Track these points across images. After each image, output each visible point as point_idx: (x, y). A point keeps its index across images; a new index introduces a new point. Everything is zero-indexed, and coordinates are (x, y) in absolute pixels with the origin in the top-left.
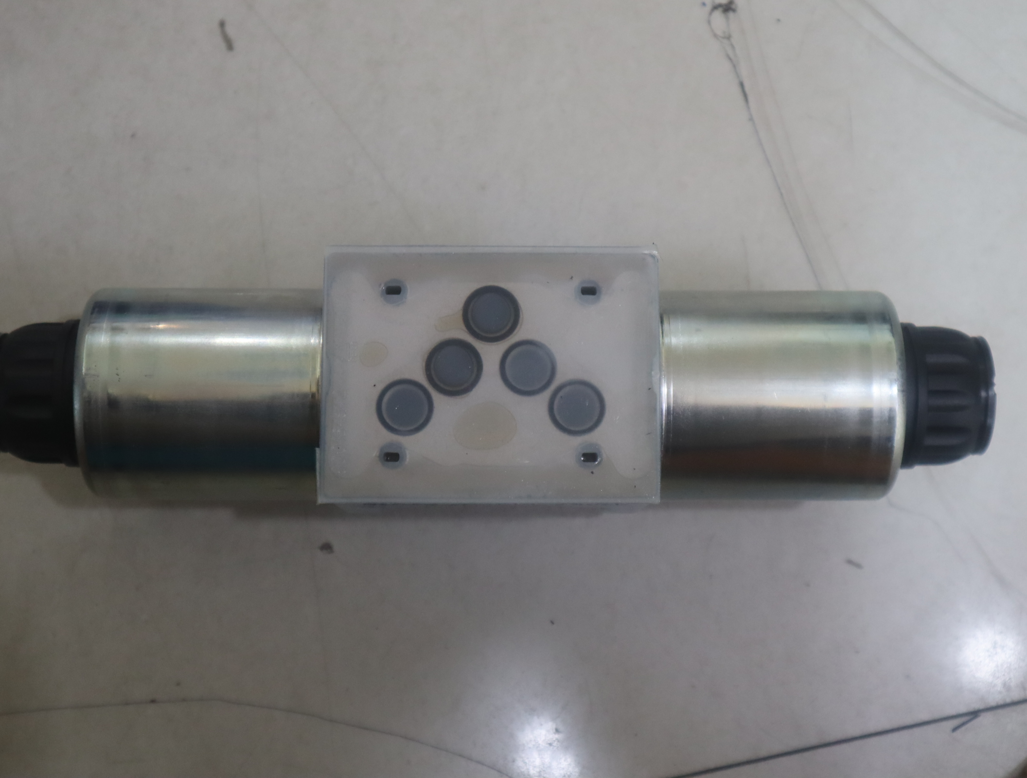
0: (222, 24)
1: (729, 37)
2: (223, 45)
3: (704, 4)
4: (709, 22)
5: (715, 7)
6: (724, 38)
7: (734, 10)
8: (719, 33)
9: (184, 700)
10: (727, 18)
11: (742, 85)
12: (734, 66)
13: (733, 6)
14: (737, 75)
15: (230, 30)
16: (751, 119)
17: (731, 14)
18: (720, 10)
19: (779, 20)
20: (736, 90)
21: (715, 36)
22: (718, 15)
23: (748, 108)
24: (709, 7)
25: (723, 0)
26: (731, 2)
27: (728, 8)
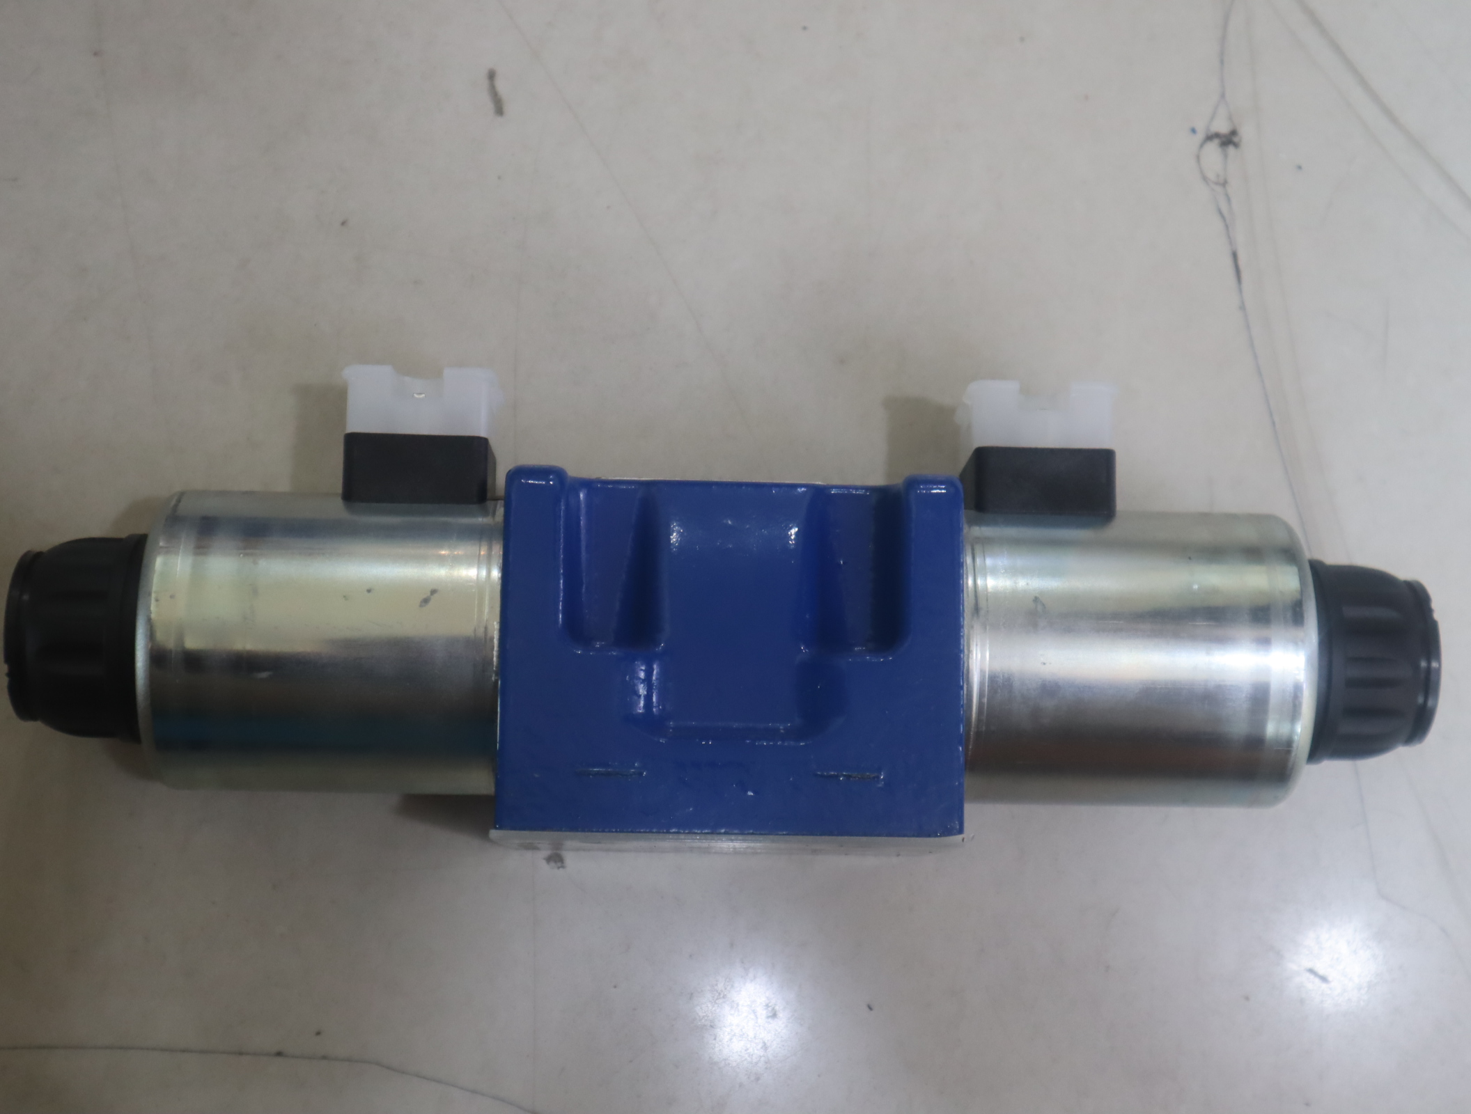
0: (492, 76)
1: (1224, 184)
2: (490, 106)
3: (1193, 131)
4: (1198, 158)
5: (1210, 138)
6: (1217, 183)
7: (1236, 145)
8: (1211, 175)
9: (324, 1058)
10: (1226, 156)
11: (1235, 256)
12: (1227, 227)
13: (1235, 139)
14: (1230, 240)
15: (501, 86)
16: (1242, 307)
17: (1231, 149)
18: (1216, 142)
19: (1300, 167)
20: (1229, 261)
21: (1205, 179)
22: (1213, 148)
23: (1240, 291)
24: (1200, 136)
25: (1222, 127)
26: (1234, 133)
27: (1228, 140)
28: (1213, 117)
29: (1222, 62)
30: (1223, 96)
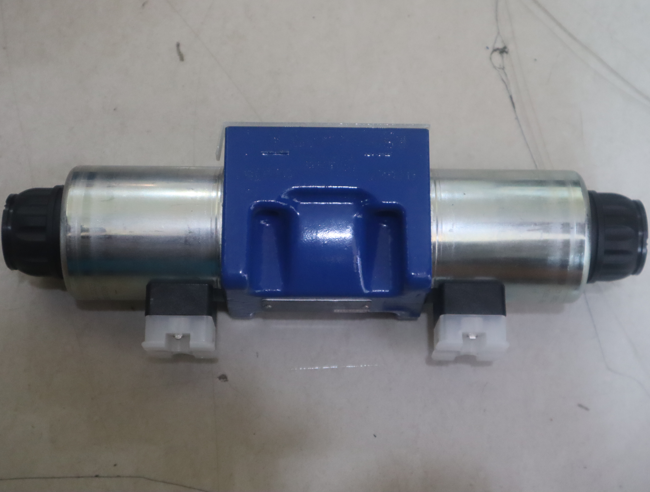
0: (178, 45)
1: (503, 68)
2: (178, 57)
3: (487, 48)
4: (491, 59)
5: (495, 50)
6: (500, 68)
7: (507, 53)
8: (497, 65)
9: (118, 476)
10: (503, 57)
11: (511, 98)
12: (506, 86)
13: (506, 50)
14: (508, 91)
15: (182, 49)
16: (517, 118)
17: (505, 55)
18: (498, 52)
19: (535, 60)
20: (508, 100)
21: (495, 67)
22: (497, 56)
23: (515, 111)
24: (491, 50)
25: (500, 46)
26: (505, 48)
27: (503, 51)
28: (495, 42)
29: (497, 20)
30: (499, 33)
